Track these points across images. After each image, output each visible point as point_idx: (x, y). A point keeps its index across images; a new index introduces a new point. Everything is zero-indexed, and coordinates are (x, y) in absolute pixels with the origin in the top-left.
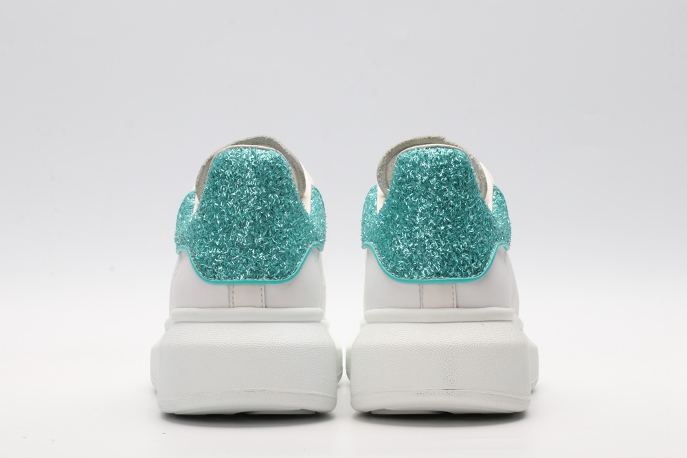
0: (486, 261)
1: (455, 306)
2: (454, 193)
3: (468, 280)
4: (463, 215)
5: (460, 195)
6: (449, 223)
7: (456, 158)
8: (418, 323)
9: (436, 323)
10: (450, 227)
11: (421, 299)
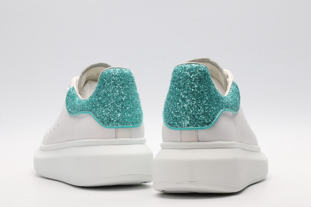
0: (214, 119)
1: (197, 141)
2: (198, 85)
3: (203, 128)
4: (202, 97)
5: (201, 87)
6: (194, 101)
7: (200, 69)
8: (179, 149)
9: (188, 149)
10: (195, 102)
11: (181, 137)
